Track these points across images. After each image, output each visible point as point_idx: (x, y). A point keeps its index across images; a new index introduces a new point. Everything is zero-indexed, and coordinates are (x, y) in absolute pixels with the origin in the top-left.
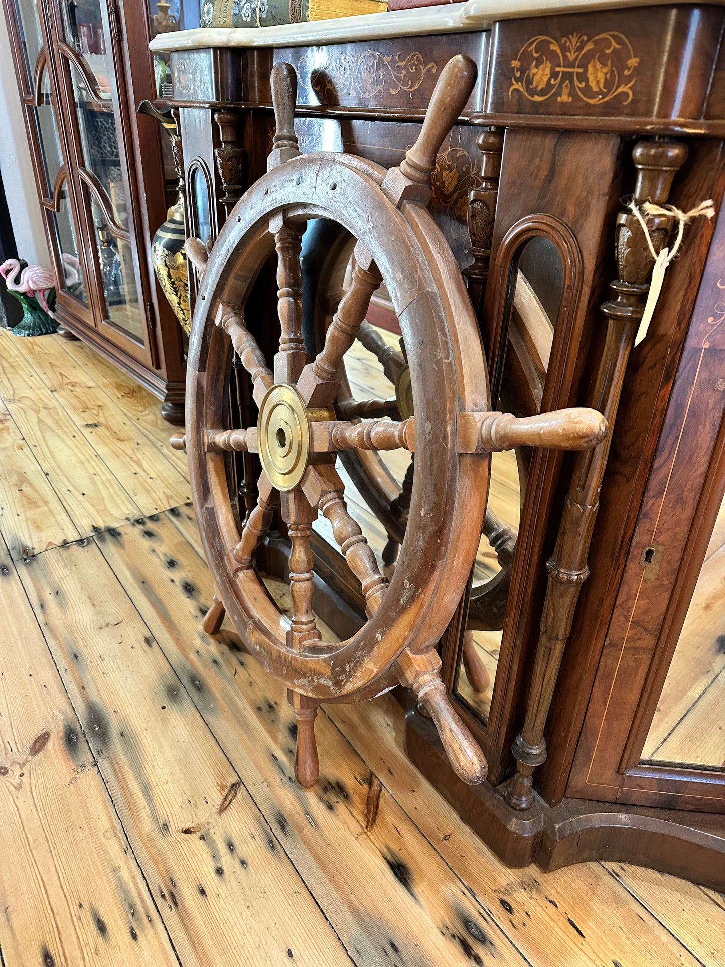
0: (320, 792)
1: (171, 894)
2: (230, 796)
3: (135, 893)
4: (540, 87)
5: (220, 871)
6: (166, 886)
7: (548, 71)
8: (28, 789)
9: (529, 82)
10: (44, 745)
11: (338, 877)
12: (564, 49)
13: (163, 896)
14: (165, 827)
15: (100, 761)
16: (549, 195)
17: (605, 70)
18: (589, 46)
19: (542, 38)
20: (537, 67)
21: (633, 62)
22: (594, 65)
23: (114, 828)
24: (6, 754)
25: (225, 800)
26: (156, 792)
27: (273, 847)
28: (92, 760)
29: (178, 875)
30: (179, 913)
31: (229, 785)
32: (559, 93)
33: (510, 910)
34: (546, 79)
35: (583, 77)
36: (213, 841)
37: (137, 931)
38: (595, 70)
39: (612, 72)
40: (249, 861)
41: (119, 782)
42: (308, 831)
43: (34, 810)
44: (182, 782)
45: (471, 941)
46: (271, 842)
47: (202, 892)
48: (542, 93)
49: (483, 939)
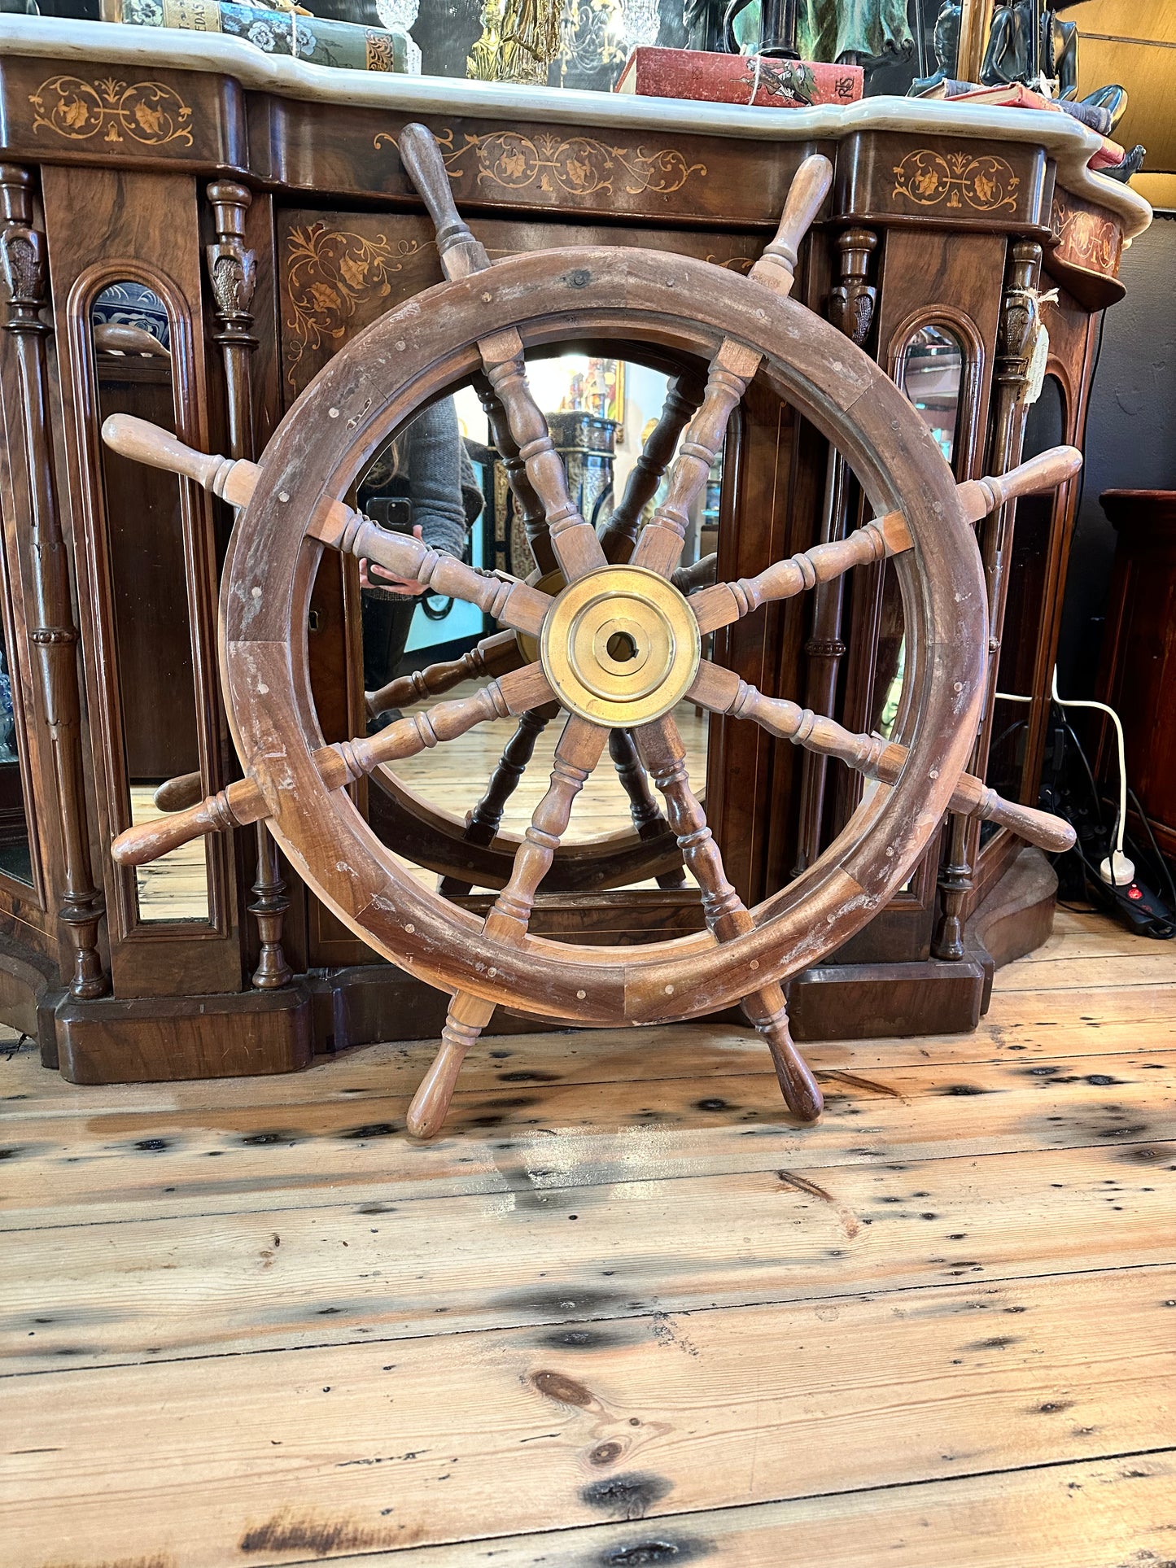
0: (827, 1113)
1: (954, 1265)
2: (802, 1184)
3: (948, 1300)
4: (927, 193)
5: (929, 1217)
6: (943, 1267)
7: (935, 180)
8: (676, 1414)
9: (915, 187)
10: (571, 1382)
11: (960, 1132)
12: (950, 164)
13: (957, 1274)
14: (836, 1254)
15: (656, 1309)
16: (943, 287)
17: (991, 184)
18: (975, 164)
19: (926, 151)
20: (922, 175)
21: (1015, 181)
22: (981, 180)
23: (816, 1308)
24: (558, 1445)
25: (806, 1190)
26: (760, 1252)
27: (901, 1168)
28: (651, 1319)
29: (926, 1253)
30: (988, 1263)
31: (781, 1182)
32: (948, 199)
33: (1021, 1048)
34: (933, 187)
35: (971, 188)
36: (878, 1213)
37: (1011, 1306)
38: (982, 183)
39: (997, 187)
40: (920, 1190)
41: (721, 1290)
42: (884, 1136)
43: (733, 1408)
44: (753, 1223)
45: (1053, 1076)
46: (893, 1168)
47: (959, 1237)
48: (929, 198)
49: (1054, 1070)
